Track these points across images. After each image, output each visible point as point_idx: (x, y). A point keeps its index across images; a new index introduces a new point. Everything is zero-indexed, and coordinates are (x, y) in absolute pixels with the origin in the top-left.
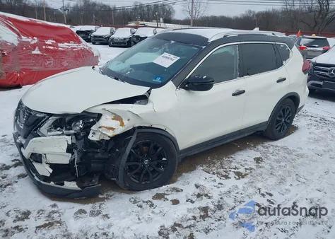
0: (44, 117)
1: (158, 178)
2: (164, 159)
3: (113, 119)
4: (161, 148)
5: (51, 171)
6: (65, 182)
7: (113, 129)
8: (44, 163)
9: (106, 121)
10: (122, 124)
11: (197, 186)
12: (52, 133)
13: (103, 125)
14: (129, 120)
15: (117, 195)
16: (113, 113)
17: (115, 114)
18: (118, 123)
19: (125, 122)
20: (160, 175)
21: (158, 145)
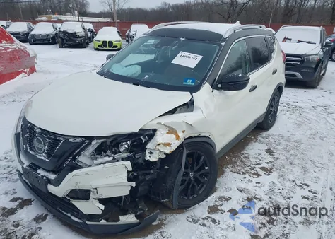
0: (83, 142)
1: (203, 189)
2: (206, 168)
3: (168, 133)
4: (203, 157)
5: (103, 207)
6: (121, 217)
7: (169, 144)
8: (91, 199)
9: (161, 137)
10: (178, 138)
11: (241, 191)
12: (100, 161)
13: (161, 142)
14: (184, 132)
15: (169, 217)
16: (168, 127)
17: (170, 127)
18: (173, 136)
19: (181, 135)
20: (205, 186)
21: (202, 154)
